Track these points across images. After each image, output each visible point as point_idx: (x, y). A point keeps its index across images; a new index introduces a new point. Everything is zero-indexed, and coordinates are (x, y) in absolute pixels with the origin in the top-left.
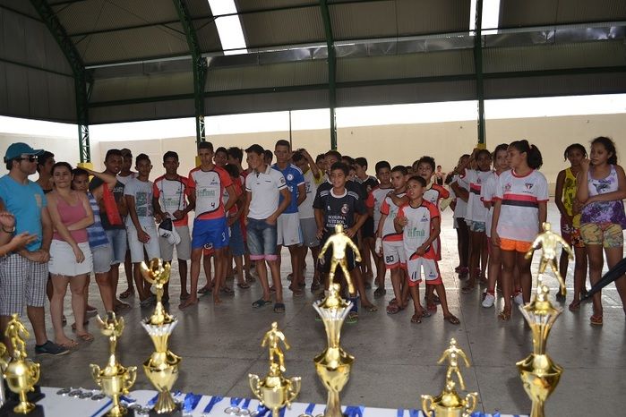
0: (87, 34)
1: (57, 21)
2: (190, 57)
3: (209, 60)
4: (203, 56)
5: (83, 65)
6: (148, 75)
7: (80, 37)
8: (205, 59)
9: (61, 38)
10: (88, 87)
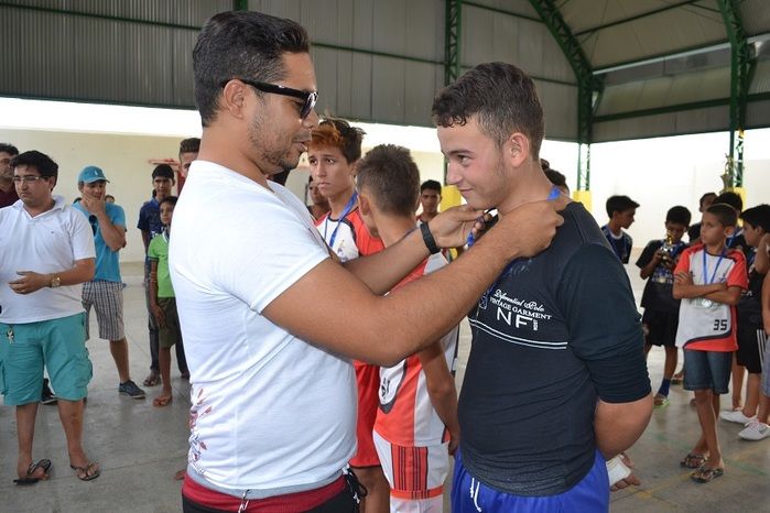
0: (594, 30)
1: (559, 17)
2: (728, 45)
3: (758, 45)
4: (750, 41)
5: (590, 70)
6: (671, 75)
7: (585, 36)
8: (752, 46)
9: (564, 40)
10: (594, 98)
